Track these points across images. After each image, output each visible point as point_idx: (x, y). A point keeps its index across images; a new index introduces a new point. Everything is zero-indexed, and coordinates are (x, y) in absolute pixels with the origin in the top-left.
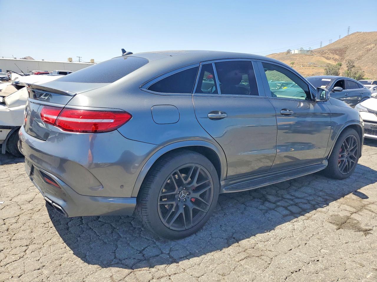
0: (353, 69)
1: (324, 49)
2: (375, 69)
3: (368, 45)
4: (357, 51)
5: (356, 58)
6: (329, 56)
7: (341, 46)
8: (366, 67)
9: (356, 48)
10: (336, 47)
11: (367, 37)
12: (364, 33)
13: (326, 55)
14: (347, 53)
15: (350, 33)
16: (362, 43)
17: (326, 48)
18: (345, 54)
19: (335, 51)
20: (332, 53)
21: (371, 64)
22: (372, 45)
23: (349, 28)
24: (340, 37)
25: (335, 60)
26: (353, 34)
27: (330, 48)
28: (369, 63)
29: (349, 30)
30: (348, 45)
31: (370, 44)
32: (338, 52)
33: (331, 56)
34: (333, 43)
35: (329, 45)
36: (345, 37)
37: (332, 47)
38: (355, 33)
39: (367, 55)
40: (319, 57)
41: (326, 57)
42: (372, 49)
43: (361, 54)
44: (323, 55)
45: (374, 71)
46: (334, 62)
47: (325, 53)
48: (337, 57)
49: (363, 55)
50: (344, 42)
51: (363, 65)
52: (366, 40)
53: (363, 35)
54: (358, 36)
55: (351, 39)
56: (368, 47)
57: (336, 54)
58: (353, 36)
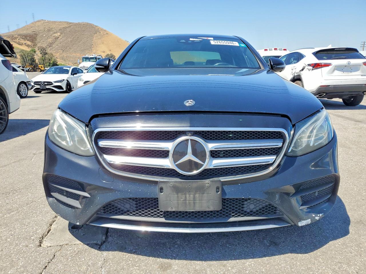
0: (47, 56)
1: (13, 34)
2: (66, 55)
3: (55, 33)
4: (46, 38)
5: (47, 45)
6: (19, 41)
7: (30, 32)
8: (58, 54)
9: (45, 35)
10: (25, 32)
11: (52, 26)
12: (48, 22)
13: (17, 40)
14: (38, 40)
15: (36, 20)
16: (49, 30)
17: (15, 33)
18: (36, 40)
19: (25, 37)
20: (23, 39)
21: (62, 51)
22: (59, 34)
23: (33, 15)
24: (26, 23)
25: (28, 46)
26: (38, 21)
27: (19, 33)
28: (59, 50)
29: (33, 17)
30: (37, 32)
32: (28, 38)
33: (22, 41)
34: (21, 28)
35: (18, 30)
36: (32, 23)
37: (21, 33)
38: (40, 21)
39: (56, 43)
41: (18, 42)
42: (59, 37)
43: (51, 42)
44: (14, 40)
45: (65, 57)
46: (27, 47)
47: (16, 38)
48: (29, 43)
49: (52, 43)
50: (31, 29)
51: (55, 51)
52: (52, 29)
53: (48, 23)
54: (44, 24)
55: (38, 26)
56: (55, 35)
57: (27, 40)
58: (39, 24)
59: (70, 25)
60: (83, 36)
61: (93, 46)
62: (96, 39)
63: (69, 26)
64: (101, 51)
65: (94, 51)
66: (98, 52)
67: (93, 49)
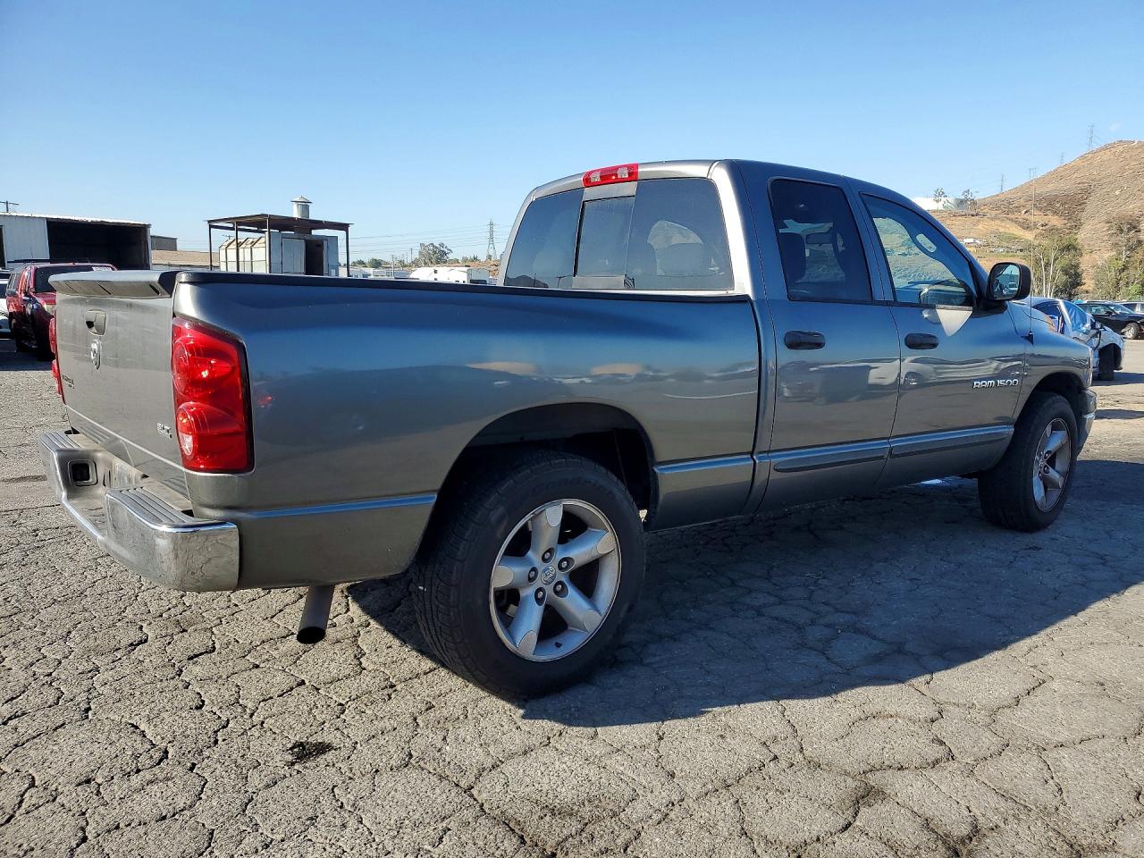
1: (1012, 196)
6: (1025, 216)
7: (1067, 185)
9: (1117, 193)
10: (1051, 188)
13: (1022, 216)
14: (1090, 209)
15: (1095, 147)
16: (1138, 174)
17: (1019, 195)
18: (1083, 210)
19: (1048, 204)
20: (1039, 208)
24: (1063, 159)
25: (1052, 231)
26: (1106, 148)
27: (1031, 192)
30: (1092, 184)
32: (1058, 206)
33: (1037, 217)
34: (1044, 177)
35: (1030, 184)
36: (1083, 157)
37: (1039, 191)
38: (1112, 146)
40: (998, 222)
41: (1022, 220)
44: (1010, 216)
46: (1047, 235)
47: (1018, 209)
48: (1056, 221)
50: (1076, 175)
53: (1140, 150)
57: (1055, 213)
58: (1106, 156)
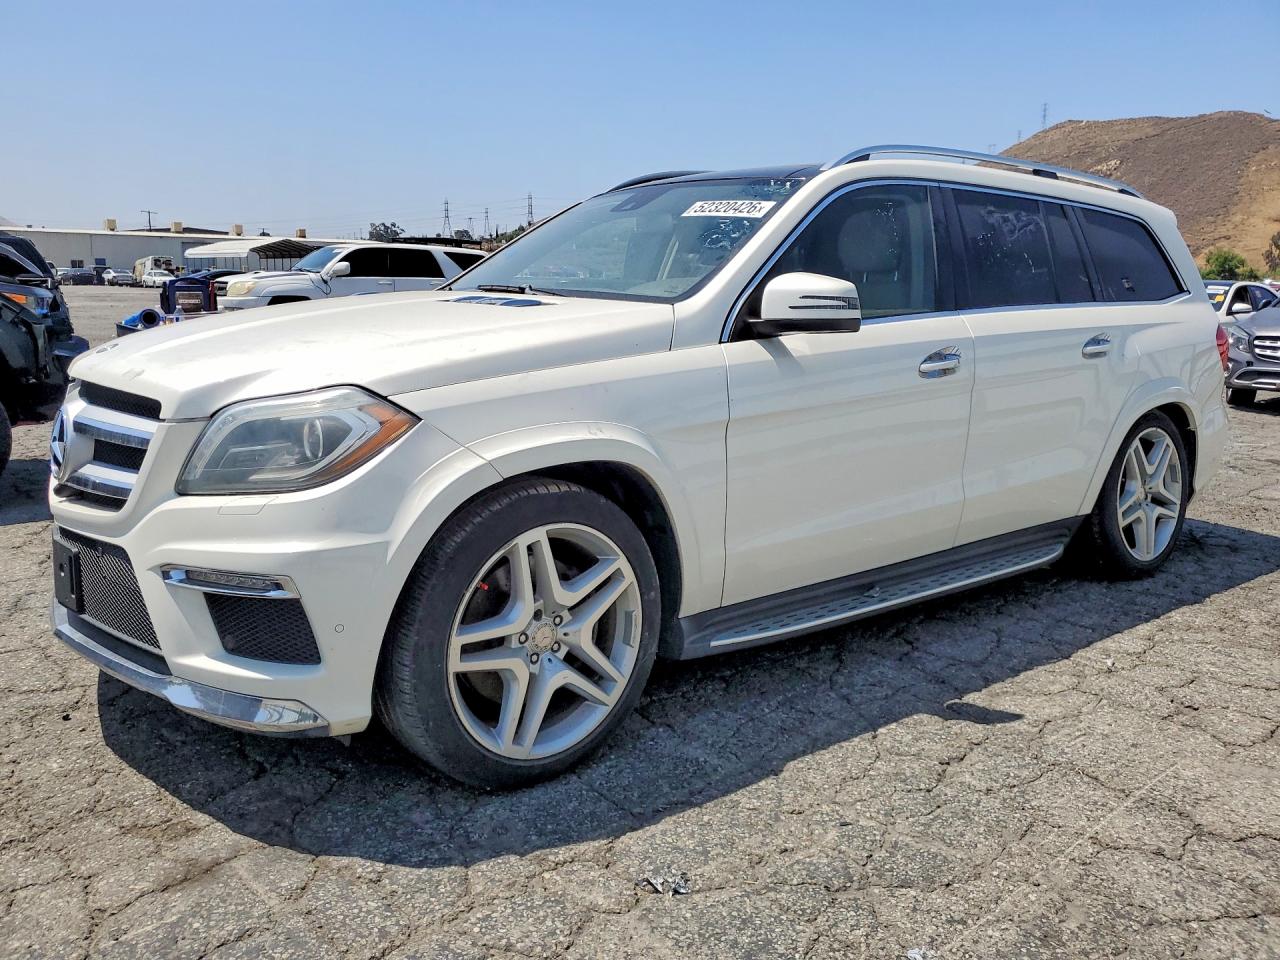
3: (1099, 162)
11: (1099, 137)
12: (1089, 125)
22: (1113, 162)
23: (1045, 110)
29: (1045, 116)
31: (1106, 159)
42: (1111, 175)
52: (1094, 147)
54: (1072, 134)
55: (1052, 144)
56: (1099, 167)
59: (1166, 126)
60: (1205, 163)
61: (1236, 198)
62: (1256, 171)
63: (1159, 131)
64: (1269, 219)
65: (1238, 218)
66: (1252, 220)
67: (1234, 209)
